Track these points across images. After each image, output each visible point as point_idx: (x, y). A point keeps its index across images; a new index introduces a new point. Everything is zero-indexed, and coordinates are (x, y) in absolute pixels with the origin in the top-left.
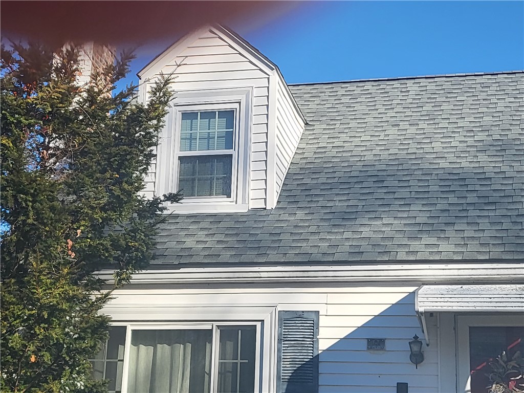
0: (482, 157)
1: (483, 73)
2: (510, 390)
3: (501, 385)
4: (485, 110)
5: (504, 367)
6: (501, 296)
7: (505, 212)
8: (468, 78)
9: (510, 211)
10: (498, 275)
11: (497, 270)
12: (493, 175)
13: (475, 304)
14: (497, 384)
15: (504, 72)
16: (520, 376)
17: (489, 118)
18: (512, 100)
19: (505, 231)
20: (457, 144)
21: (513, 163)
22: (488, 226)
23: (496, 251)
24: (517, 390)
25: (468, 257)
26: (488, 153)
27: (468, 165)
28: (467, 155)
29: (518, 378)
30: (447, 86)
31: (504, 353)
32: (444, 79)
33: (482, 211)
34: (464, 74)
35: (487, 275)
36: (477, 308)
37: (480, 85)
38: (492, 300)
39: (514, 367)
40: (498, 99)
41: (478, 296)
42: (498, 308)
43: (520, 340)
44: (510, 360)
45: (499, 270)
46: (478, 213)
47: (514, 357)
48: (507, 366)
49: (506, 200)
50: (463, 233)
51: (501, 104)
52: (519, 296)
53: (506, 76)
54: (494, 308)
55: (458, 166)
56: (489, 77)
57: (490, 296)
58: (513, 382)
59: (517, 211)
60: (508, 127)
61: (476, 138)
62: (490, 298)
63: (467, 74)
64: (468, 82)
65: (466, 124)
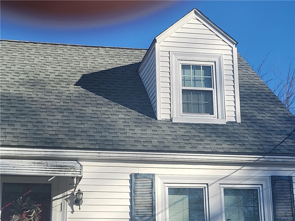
0: (22, 88)
1: (29, 42)
2: (23, 219)
3: (18, 216)
4: (27, 62)
5: (20, 205)
6: (20, 166)
7: (30, 120)
8: (20, 43)
9: (33, 119)
10: (21, 154)
11: (21, 152)
12: (26, 99)
13: (5, 170)
14: (16, 215)
15: (40, 42)
16: (29, 211)
17: (29, 67)
18: (43, 58)
19: (28, 130)
20: (9, 79)
21: (38, 93)
22: (19, 127)
23: (22, 142)
24: (27, 218)
25: (6, 143)
26: (26, 86)
27: (13, 92)
28: (14, 86)
29: (27, 212)
30: (8, 46)
31: (21, 197)
32: (7, 42)
33: (18, 118)
34: (19, 41)
35: (15, 154)
36: (6, 173)
37: (26, 48)
38: (15, 168)
39: (26, 206)
40: (35, 57)
41: (7, 166)
42: (17, 173)
43: (30, 191)
44: (24, 202)
45: (22, 152)
46: (15, 119)
47: (27, 200)
48: (22, 205)
49: (31, 113)
50: (5, 130)
51: (36, 59)
52: (30, 167)
53: (41, 45)
54: (15, 173)
55: (8, 92)
56: (32, 44)
57: (14, 166)
58: (25, 214)
59: (36, 120)
60: (39, 73)
61: (20, 77)
62: (14, 167)
63: (20, 41)
64: (20, 46)
65: (16, 69)
